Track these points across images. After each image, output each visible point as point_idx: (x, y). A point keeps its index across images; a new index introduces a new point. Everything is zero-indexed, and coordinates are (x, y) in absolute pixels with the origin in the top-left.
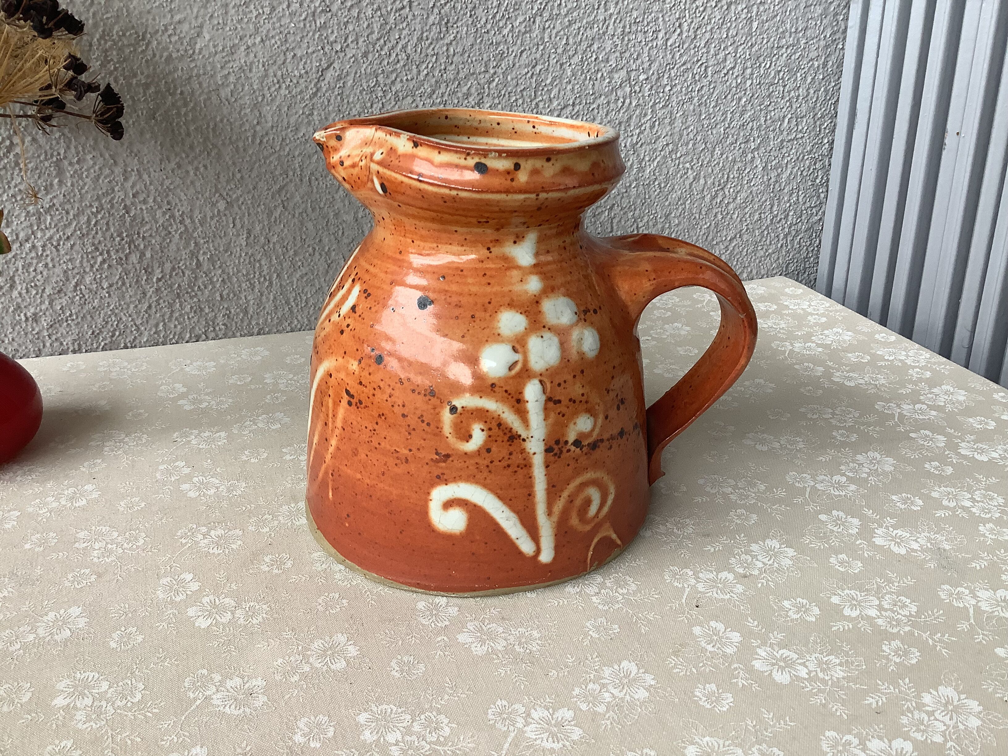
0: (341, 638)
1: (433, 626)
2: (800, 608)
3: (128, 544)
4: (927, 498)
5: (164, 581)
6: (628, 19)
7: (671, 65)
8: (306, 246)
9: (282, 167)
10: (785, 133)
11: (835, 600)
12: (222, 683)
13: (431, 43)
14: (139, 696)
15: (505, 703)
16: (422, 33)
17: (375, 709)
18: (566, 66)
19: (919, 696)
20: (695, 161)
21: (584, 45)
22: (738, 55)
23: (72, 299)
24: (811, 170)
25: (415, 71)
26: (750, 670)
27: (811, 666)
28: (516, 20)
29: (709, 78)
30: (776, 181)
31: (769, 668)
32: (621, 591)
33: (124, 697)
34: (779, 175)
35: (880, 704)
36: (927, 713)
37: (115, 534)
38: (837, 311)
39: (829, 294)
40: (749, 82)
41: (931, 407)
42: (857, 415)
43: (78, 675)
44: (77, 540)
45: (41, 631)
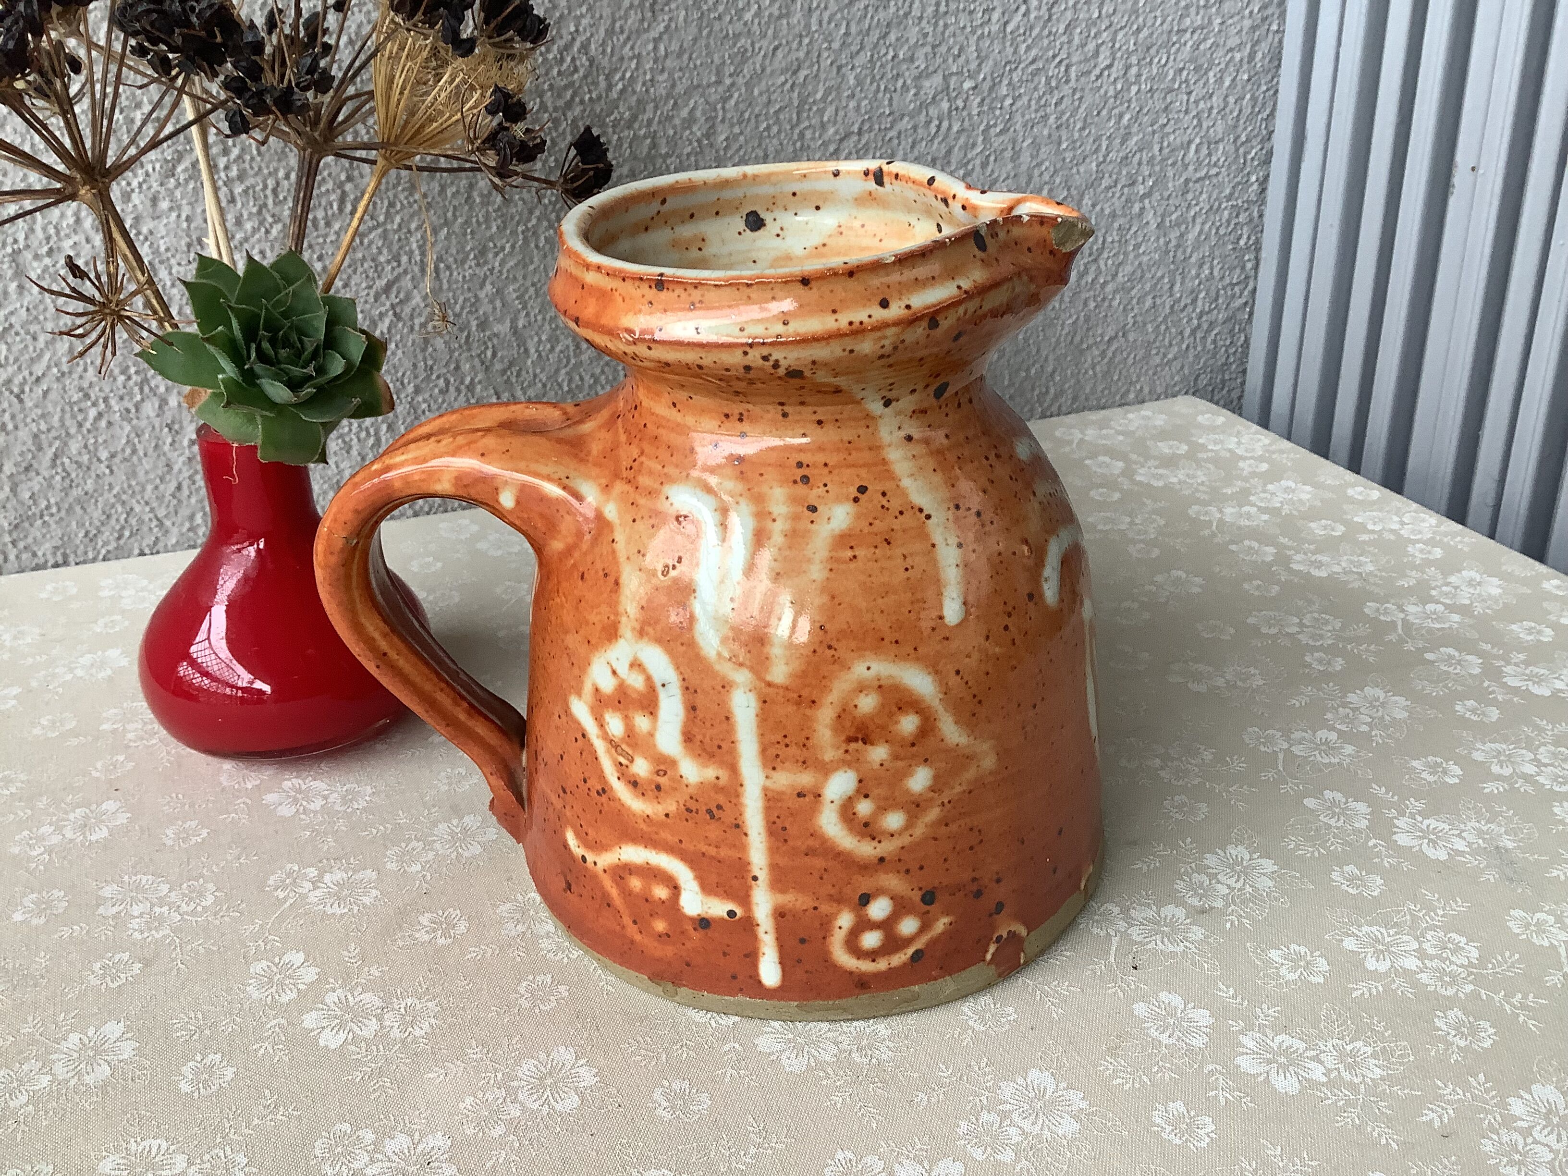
0: (564, 1055)
1: (714, 1025)
2: (1296, 961)
3: (188, 904)
4: (1465, 762)
5: (259, 967)
7: (1013, 63)
8: (434, 377)
9: (390, 251)
10: (1191, 168)
11: (1350, 944)
12: (377, 1145)
13: (628, 38)
15: (850, 1155)
16: (614, 22)
18: (846, 70)
19: (1504, 1105)
21: (875, 35)
22: (1117, 46)
23: (49, 480)
24: (1232, 226)
25: (603, 84)
26: (1234, 1073)
27: (1330, 1061)
29: (1073, 83)
30: (1178, 246)
31: (1264, 1068)
34: (1182, 235)
35: (1446, 1121)
36: (1520, 1131)
37: (165, 888)
38: (1282, 452)
39: (1264, 422)
40: (1134, 89)
41: (1451, 608)
42: (1338, 625)
43: (133, 1147)
44: (101, 901)
45: (59, 1069)
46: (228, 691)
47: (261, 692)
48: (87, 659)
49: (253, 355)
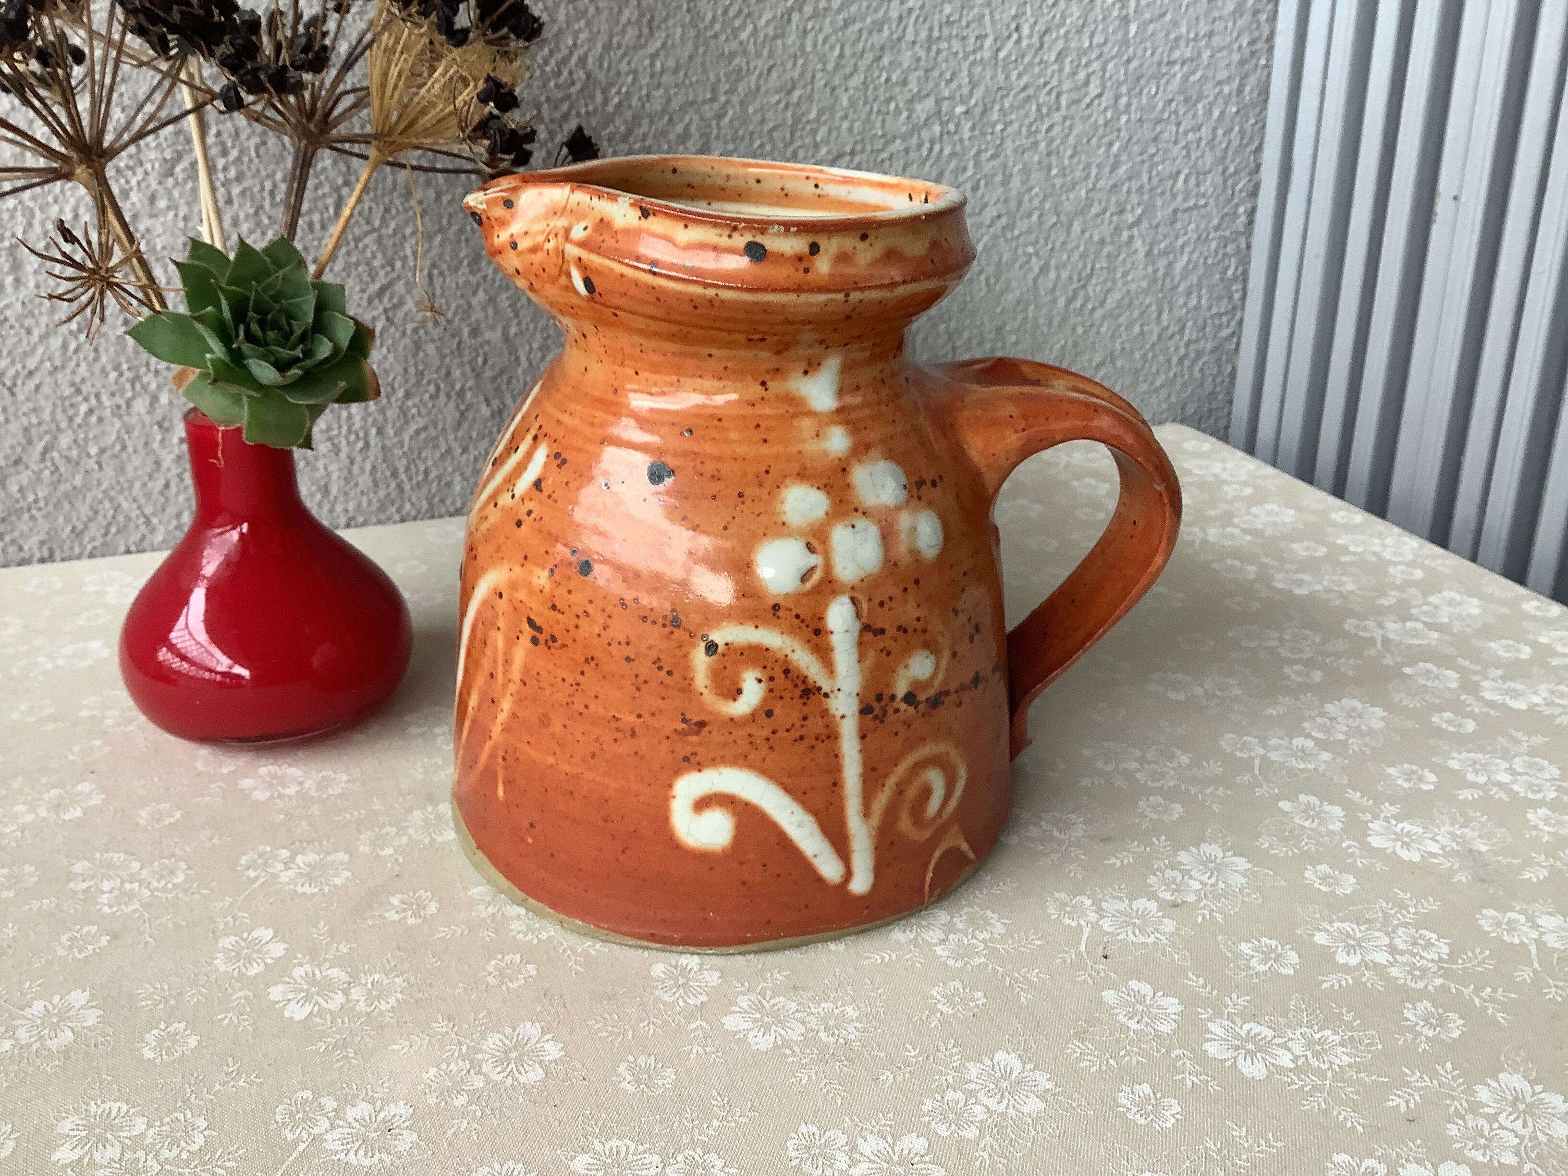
0: (530, 1030)
1: (682, 1004)
2: (1267, 955)
3: (158, 881)
4: (1440, 770)
5: (227, 942)
6: (937, 17)
7: (1005, 90)
8: (425, 382)
9: (384, 255)
10: (1180, 198)
11: (1320, 939)
12: (338, 1112)
13: (625, 54)
14: (200, 1140)
15: (813, 1129)
16: (611, 37)
17: (599, 1148)
18: (840, 91)
19: (1472, 1092)
20: (1042, 242)
21: (869, 57)
22: (1107, 75)
23: (38, 475)
24: (1220, 256)
25: (599, 98)
26: (1202, 1058)
27: (1298, 1048)
28: (760, 16)
29: (1063, 112)
30: (1166, 275)
31: (1231, 1054)
32: (981, 936)
33: (175, 1142)
34: (1170, 264)
35: (1412, 1106)
36: (1486, 1116)
37: (136, 866)
38: (1267, 477)
39: (1250, 449)
40: (1124, 119)
41: (1430, 626)
42: (1318, 640)
43: (93, 1108)
44: (71, 877)
45: (23, 1035)
46: (207, 675)
47: (239, 677)
48: (68, 650)
49: (242, 334)
